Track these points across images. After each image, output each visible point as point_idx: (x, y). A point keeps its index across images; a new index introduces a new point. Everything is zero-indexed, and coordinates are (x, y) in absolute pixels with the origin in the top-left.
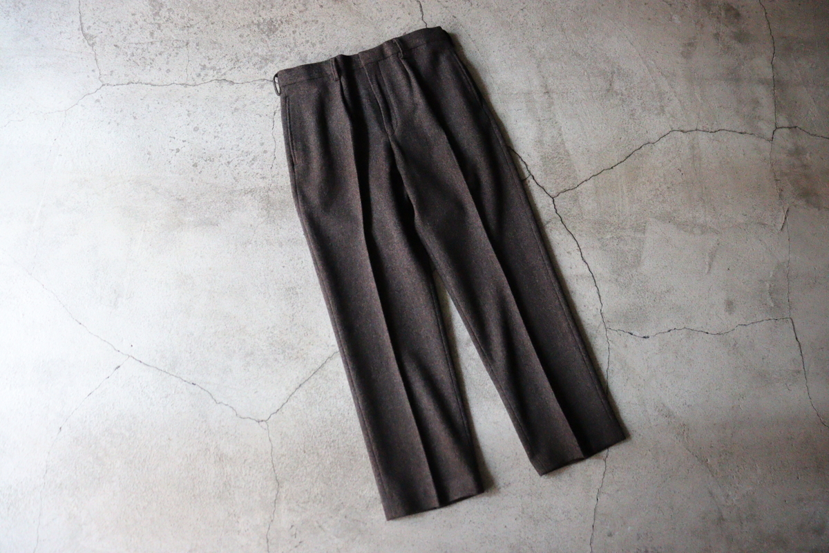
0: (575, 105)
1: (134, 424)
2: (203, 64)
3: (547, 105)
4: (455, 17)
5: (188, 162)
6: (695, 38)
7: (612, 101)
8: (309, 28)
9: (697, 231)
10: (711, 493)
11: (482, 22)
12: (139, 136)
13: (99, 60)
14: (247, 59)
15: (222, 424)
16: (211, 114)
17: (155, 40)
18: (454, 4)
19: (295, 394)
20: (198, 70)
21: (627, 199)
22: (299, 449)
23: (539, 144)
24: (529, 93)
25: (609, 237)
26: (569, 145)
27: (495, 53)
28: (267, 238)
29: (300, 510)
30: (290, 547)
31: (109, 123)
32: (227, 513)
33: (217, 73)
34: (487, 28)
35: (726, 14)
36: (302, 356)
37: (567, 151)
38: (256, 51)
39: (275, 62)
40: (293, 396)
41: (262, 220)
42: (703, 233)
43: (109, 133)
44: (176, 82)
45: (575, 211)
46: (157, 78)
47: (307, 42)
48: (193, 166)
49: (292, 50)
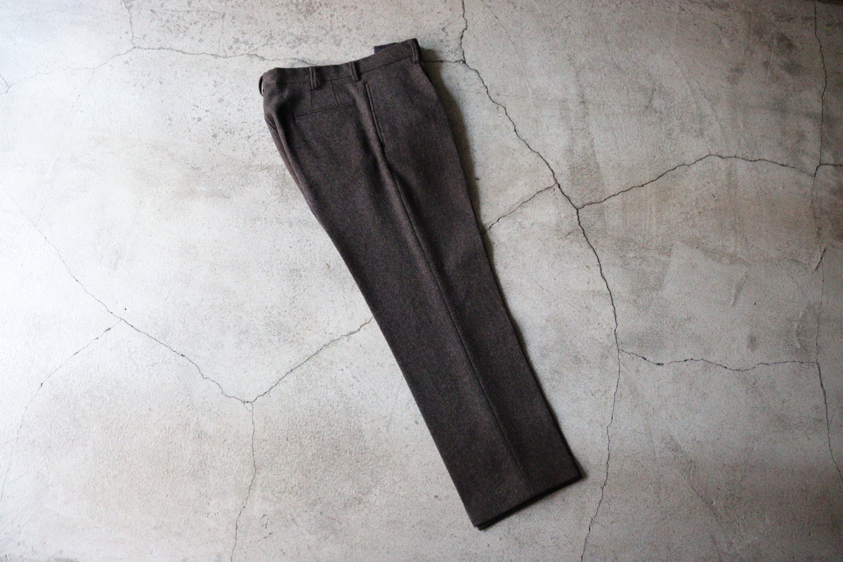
0: (611, 118)
1: (117, 389)
2: (236, 37)
3: (581, 115)
4: (497, 18)
5: (208, 132)
6: (743, 64)
7: (649, 118)
8: (347, 13)
9: (726, 260)
10: (712, 537)
11: (524, 25)
12: (163, 101)
13: (134, 23)
14: (281, 36)
15: (207, 400)
16: (238, 87)
17: (192, 9)
18: (497, 4)
19: (285, 379)
20: (231, 43)
21: (655, 220)
22: (281, 436)
23: (569, 153)
24: (564, 101)
25: (631, 255)
26: (600, 158)
28: (277, 216)
29: (275, 500)
30: (259, 538)
31: (135, 85)
32: (199, 493)
33: (249, 47)
35: (778, 43)
36: (297, 340)
37: (596, 163)
38: (291, 31)
39: (309, 43)
40: (283, 380)
41: (275, 198)
42: (732, 263)
43: (134, 95)
44: (206, 52)
45: (599, 225)
46: (188, 46)
47: (344, 26)
48: (213, 136)
49: (327, 33)
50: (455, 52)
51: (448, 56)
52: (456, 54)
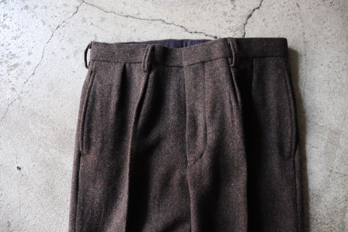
4: (298, 6)
11: (326, 24)
24: (337, 133)
27: (322, 68)
34: (329, 34)
50: (235, 31)
51: (226, 33)
52: (235, 34)
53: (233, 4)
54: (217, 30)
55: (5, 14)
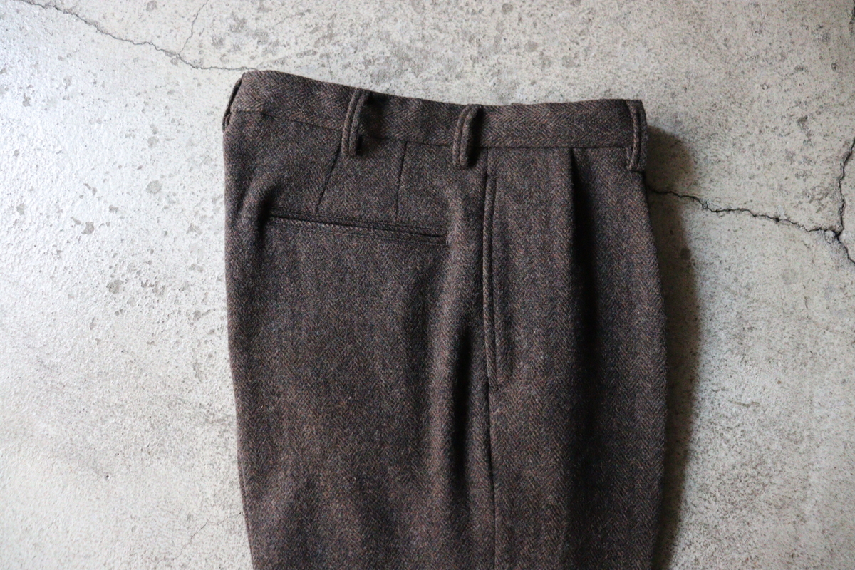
2: (240, 16)
5: (102, 272)
8: (548, 11)
12: (16, 154)
14: (354, 38)
20: (223, 28)
38: (388, 27)
44: (157, 42)
46: (118, 16)
47: (532, 47)
48: (110, 286)
49: (482, 55)
50: (820, 200)
51: (800, 206)
52: (822, 205)
53: (803, 128)
54: (779, 199)
55: (215, 194)
